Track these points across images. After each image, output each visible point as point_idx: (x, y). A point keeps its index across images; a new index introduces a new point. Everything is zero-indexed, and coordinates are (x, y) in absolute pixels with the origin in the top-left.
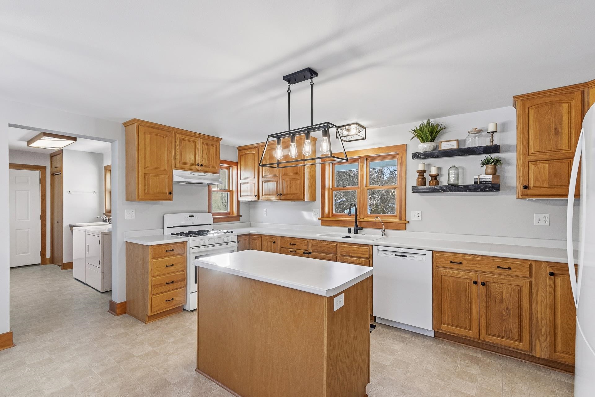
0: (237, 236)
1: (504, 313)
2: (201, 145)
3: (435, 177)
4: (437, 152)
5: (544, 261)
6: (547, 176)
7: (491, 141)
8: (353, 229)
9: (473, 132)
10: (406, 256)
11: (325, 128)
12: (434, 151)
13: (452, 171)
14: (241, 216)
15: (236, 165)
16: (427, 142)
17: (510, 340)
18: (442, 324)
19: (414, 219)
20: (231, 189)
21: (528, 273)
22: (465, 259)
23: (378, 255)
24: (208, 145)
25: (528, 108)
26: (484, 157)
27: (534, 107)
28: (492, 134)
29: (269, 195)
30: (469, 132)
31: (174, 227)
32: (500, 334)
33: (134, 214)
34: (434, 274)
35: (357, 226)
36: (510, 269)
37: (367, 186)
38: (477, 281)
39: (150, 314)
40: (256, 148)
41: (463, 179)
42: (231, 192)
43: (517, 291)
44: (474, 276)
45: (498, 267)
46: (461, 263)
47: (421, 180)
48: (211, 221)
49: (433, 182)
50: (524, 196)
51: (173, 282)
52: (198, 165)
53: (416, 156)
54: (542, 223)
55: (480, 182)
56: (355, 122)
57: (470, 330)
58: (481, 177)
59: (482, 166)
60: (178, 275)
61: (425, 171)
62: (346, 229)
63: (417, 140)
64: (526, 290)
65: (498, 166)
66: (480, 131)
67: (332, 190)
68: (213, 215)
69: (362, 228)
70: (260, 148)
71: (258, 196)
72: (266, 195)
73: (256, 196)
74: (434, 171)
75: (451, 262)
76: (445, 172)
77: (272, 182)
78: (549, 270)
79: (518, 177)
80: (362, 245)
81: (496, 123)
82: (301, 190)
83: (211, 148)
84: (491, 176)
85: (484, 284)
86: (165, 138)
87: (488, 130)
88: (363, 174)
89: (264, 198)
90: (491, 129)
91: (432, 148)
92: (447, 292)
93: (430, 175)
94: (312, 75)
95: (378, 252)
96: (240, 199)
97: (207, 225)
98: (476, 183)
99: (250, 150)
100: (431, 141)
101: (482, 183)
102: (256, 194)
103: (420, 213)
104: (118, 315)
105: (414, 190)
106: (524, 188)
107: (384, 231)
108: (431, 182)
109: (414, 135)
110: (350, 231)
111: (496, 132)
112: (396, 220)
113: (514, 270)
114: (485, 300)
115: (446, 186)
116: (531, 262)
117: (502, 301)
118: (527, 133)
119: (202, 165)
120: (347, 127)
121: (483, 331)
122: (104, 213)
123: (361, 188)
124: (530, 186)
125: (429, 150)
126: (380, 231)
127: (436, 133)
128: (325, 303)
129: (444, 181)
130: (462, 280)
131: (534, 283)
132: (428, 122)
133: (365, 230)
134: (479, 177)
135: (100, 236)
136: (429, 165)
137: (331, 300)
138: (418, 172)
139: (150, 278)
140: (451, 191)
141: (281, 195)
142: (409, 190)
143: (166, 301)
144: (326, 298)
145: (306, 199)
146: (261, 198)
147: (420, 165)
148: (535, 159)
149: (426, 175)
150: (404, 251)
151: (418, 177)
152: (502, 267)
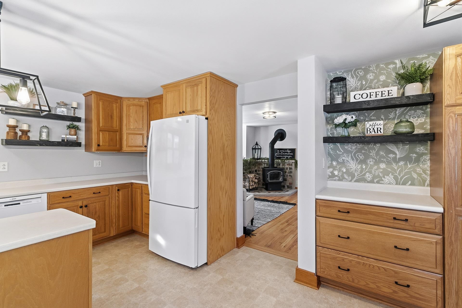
3: (25, 133)
5: (114, 185)
6: (108, 140)
7: (74, 113)
9: (60, 104)
10: (19, 204)
13: (45, 130)
21: (108, 193)
22: (74, 193)
26: (68, 123)
27: (102, 101)
28: (74, 109)
30: (58, 103)
36: (100, 192)
43: (103, 204)
44: (80, 203)
45: (94, 193)
46: (70, 197)
47: (10, 133)
50: (97, 150)
54: (98, 166)
55: (67, 140)
59: (67, 129)
61: (17, 127)
64: (107, 202)
66: (66, 105)
74: (25, 127)
75: (63, 198)
78: (117, 188)
84: (75, 137)
85: (86, 206)
87: (72, 105)
90: (75, 105)
93: (21, 130)
98: (63, 140)
101: (69, 141)
103: (7, 164)
106: (98, 146)
108: (21, 137)
111: (77, 108)
113: (102, 192)
115: (37, 141)
116: (109, 186)
117: (96, 212)
118: (99, 115)
124: (100, 144)
131: (110, 197)
134: (65, 136)
136: (21, 122)
138: (8, 126)
149: (17, 130)
150: (18, 198)
151: (8, 130)
152: (96, 192)
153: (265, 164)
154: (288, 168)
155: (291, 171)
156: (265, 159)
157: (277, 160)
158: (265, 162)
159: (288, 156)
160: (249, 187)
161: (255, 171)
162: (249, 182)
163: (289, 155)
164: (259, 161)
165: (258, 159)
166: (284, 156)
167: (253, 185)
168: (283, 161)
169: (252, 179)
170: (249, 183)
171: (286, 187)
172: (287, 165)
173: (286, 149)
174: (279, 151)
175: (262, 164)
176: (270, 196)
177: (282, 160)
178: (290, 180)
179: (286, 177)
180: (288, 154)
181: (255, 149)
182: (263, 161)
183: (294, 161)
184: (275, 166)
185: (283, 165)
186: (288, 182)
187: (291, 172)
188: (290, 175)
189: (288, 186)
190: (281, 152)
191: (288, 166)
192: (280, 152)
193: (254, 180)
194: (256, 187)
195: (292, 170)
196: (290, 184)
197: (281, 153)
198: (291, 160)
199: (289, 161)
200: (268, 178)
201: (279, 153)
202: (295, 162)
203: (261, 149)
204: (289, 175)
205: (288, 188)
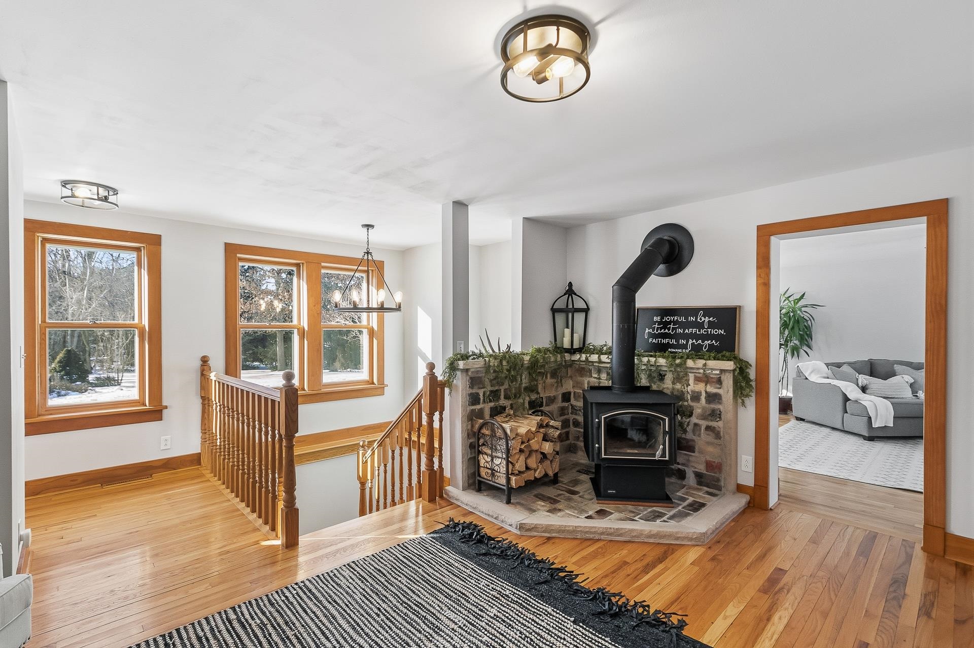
153: (599, 371)
154: (699, 394)
155: (713, 411)
156: (600, 352)
157: (651, 356)
158: (600, 362)
159: (700, 341)
160: (508, 480)
161: (560, 396)
162: (508, 457)
163: (704, 337)
164: (577, 357)
165: (572, 351)
166: (683, 342)
167: (527, 468)
168: (678, 361)
169: (523, 443)
170: (508, 462)
171: (691, 479)
172: (698, 380)
173: (694, 311)
174: (662, 318)
175: (590, 371)
176: (602, 537)
177: (674, 358)
178: (710, 449)
179: (690, 436)
180: (702, 331)
181: (565, 311)
182: (594, 358)
183: (729, 365)
184: (644, 381)
185: (677, 379)
186: (703, 459)
187: (715, 415)
188: (708, 428)
189: (699, 475)
190: (670, 323)
191: (701, 387)
192: (665, 325)
193: (534, 444)
194: (546, 475)
195: (721, 407)
196: (709, 465)
197: (669, 329)
198: (715, 359)
199: (705, 365)
200: (599, 443)
201: (661, 329)
202: (734, 371)
203: (586, 311)
204: (703, 428)
205: (700, 483)
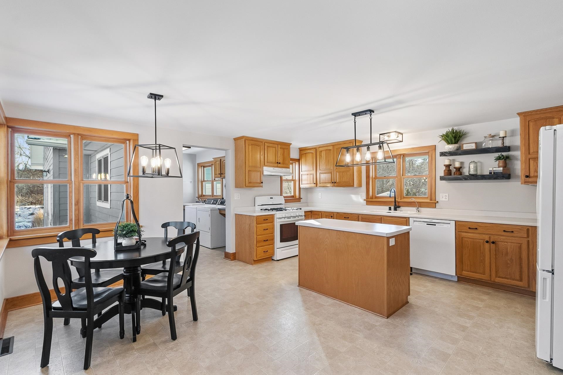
0: (304, 212)
1: (509, 262)
2: (279, 149)
3: (459, 170)
4: (459, 151)
7: (502, 143)
8: (393, 208)
9: (488, 137)
10: (435, 225)
11: (380, 145)
12: (457, 151)
13: (472, 165)
14: (302, 198)
15: (298, 161)
16: (451, 144)
17: (513, 280)
18: (463, 271)
19: (442, 200)
20: (294, 179)
21: (526, 235)
22: (480, 226)
23: (414, 224)
24: (284, 149)
25: (529, 121)
26: (497, 155)
27: (533, 120)
28: (502, 138)
29: (326, 183)
30: (485, 137)
31: (262, 205)
32: (506, 277)
33: (239, 197)
34: (457, 236)
35: (396, 205)
36: (512, 232)
37: (404, 175)
38: (488, 240)
39: (255, 259)
40: (315, 148)
41: (481, 170)
42: (294, 181)
43: (518, 247)
44: (487, 238)
45: (504, 231)
46: (476, 229)
47: (447, 171)
48: (283, 201)
49: (457, 173)
50: (526, 182)
51: (267, 240)
52: (278, 163)
53: (443, 154)
55: (494, 173)
56: (395, 131)
57: (484, 274)
58: (494, 169)
59: (496, 161)
60: (269, 236)
61: (450, 165)
62: (388, 208)
63: (444, 143)
64: (524, 246)
65: (508, 161)
66: (493, 136)
67: (374, 179)
68: (284, 197)
69: (400, 206)
70: (317, 149)
71: (316, 184)
72: (323, 183)
73: (315, 184)
74: (457, 165)
75: (469, 228)
76: (466, 165)
77: (328, 173)
79: (522, 169)
80: (401, 218)
81: (506, 131)
82: (351, 179)
83: (285, 150)
84: (501, 169)
85: (493, 243)
86: (259, 146)
87: (499, 135)
88: (400, 167)
89: (321, 185)
90: (502, 134)
91: (455, 148)
92: (467, 249)
93: (455, 168)
94: (371, 113)
95: (414, 223)
96: (301, 186)
97: (281, 204)
98: (490, 173)
99: (309, 150)
100: (455, 143)
101: (495, 173)
102: (315, 182)
103: (447, 196)
104: (232, 260)
105: (442, 178)
106: (526, 177)
107: (418, 208)
108: (456, 173)
109: (441, 139)
110: (390, 209)
111: (506, 137)
112: (428, 201)
113: (516, 233)
114: (495, 253)
115: (467, 176)
116: (528, 227)
117: (507, 254)
118: (528, 139)
119: (280, 163)
120: (388, 134)
121: (493, 275)
122: (197, 196)
123: (399, 178)
124: (530, 175)
125: (454, 150)
126: (414, 209)
127: (459, 137)
128: (386, 240)
129: (466, 172)
130: (478, 240)
132: (453, 130)
133: (402, 208)
134: (493, 169)
135: (210, 211)
136: (454, 160)
137: (388, 238)
138: (445, 165)
139: (255, 236)
140: (471, 179)
141: (335, 183)
142: (438, 178)
143: (264, 252)
144: (386, 238)
145: (355, 186)
146: (319, 185)
147: (446, 160)
148: (534, 157)
149: (451, 168)
150: (434, 221)
151: (445, 169)
152: (507, 231)
